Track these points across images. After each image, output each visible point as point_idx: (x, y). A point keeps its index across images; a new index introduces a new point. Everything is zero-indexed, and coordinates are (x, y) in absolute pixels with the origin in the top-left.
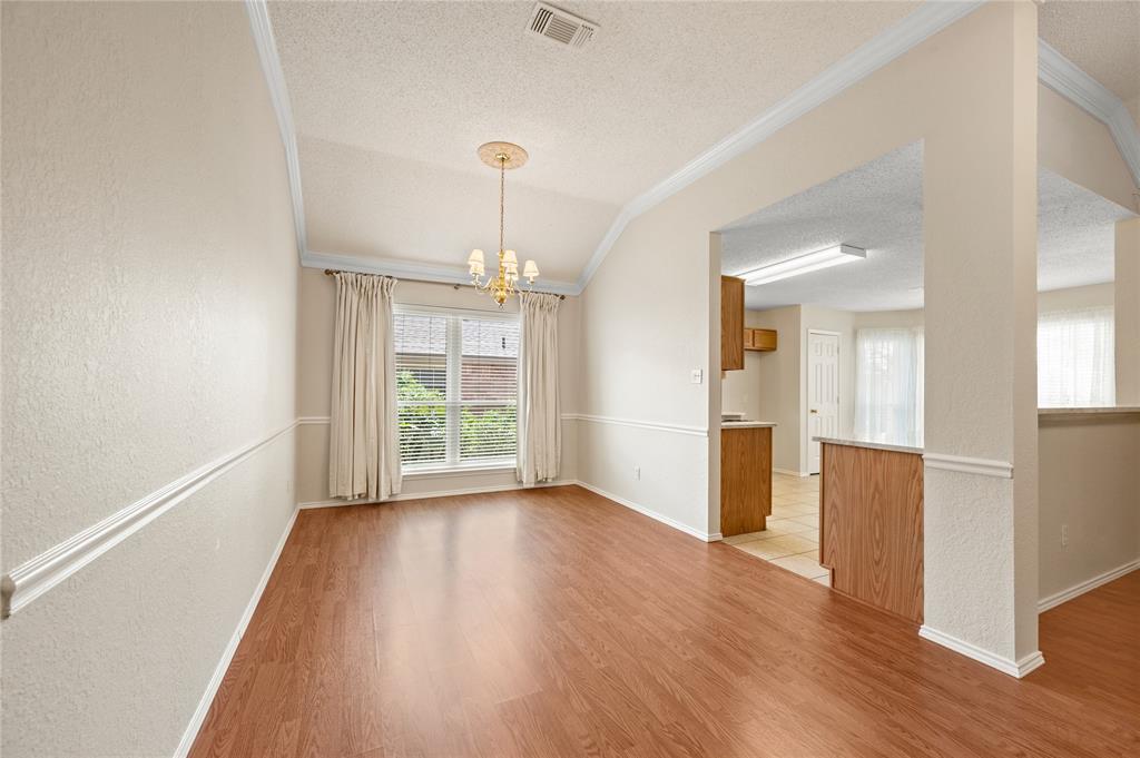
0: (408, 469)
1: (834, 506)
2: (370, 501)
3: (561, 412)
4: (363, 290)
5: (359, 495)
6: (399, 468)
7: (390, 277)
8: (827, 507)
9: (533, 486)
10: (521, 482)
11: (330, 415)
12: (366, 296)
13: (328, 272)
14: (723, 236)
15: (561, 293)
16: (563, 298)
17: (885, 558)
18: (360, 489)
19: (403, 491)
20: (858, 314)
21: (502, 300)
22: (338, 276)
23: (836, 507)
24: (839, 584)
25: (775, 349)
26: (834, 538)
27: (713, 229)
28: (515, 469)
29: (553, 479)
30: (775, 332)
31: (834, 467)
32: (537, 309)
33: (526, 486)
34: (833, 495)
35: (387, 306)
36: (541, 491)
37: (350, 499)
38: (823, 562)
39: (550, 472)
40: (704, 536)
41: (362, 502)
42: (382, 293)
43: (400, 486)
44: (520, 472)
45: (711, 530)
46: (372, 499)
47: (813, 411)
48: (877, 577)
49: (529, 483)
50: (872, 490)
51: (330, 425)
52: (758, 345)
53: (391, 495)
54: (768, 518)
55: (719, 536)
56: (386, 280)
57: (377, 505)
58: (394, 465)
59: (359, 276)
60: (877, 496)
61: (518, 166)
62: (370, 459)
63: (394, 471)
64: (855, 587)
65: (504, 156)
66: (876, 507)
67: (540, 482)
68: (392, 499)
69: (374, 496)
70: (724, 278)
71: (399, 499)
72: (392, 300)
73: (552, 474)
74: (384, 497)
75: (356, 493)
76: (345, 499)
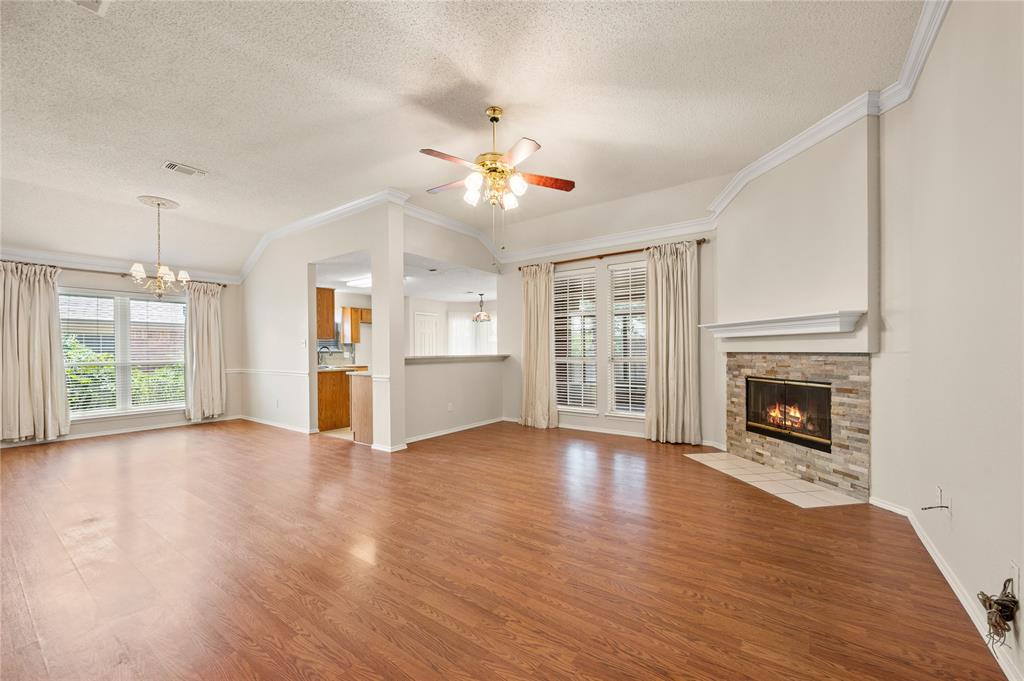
0: (76, 415)
2: (38, 441)
3: (226, 367)
4: (24, 277)
5: (27, 437)
6: (67, 415)
7: (54, 267)
9: (200, 421)
10: (190, 419)
12: (28, 281)
15: (223, 282)
16: (225, 286)
18: (27, 432)
19: (71, 432)
20: (450, 304)
27: (310, 262)
28: (185, 410)
29: (219, 415)
32: (202, 293)
33: (193, 421)
35: (51, 289)
36: (208, 423)
37: (16, 441)
39: (216, 410)
40: (306, 431)
41: (28, 443)
42: (45, 279)
43: (68, 428)
44: (189, 412)
45: (311, 427)
46: (40, 438)
49: (196, 418)
53: (60, 436)
55: (317, 430)
57: (44, 445)
58: (61, 412)
59: (20, 265)
61: (171, 208)
62: (36, 409)
63: (62, 418)
64: (360, 438)
65: (160, 203)
67: (208, 418)
68: (60, 439)
69: (42, 436)
70: (318, 288)
71: (67, 438)
73: (217, 412)
74: (51, 437)
75: (23, 435)
76: (11, 441)
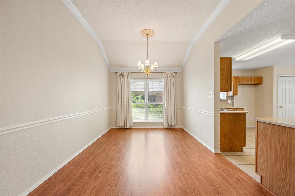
0: (134, 120)
1: (262, 149)
2: (125, 128)
3: (176, 106)
5: (123, 126)
6: (132, 120)
8: (259, 149)
9: (167, 127)
11: (117, 106)
12: (123, 77)
13: (116, 73)
14: (220, 43)
15: (176, 71)
16: (176, 73)
17: (288, 179)
18: (123, 124)
19: (133, 126)
21: (148, 75)
22: (117, 73)
23: (263, 149)
24: (264, 183)
25: (262, 84)
26: (262, 163)
27: (215, 41)
28: (163, 122)
29: (174, 126)
30: (262, 77)
31: (262, 132)
33: (165, 127)
34: (261, 144)
35: (128, 80)
36: (170, 129)
37: (121, 127)
38: (257, 172)
39: (172, 124)
40: (213, 150)
41: (123, 128)
42: (127, 76)
43: (132, 124)
46: (126, 127)
47: (280, 107)
48: (283, 187)
49: (166, 126)
50: (281, 144)
51: (117, 109)
52: (253, 83)
53: (130, 127)
54: (243, 147)
55: (219, 152)
56: (128, 73)
57: (127, 129)
59: (122, 73)
60: (283, 148)
61: (153, 36)
62: (125, 117)
63: (131, 121)
64: (272, 187)
65: (147, 33)
66: (283, 153)
67: (169, 126)
68: (131, 128)
71: (133, 128)
72: (130, 78)
73: (173, 124)
74: (128, 127)
